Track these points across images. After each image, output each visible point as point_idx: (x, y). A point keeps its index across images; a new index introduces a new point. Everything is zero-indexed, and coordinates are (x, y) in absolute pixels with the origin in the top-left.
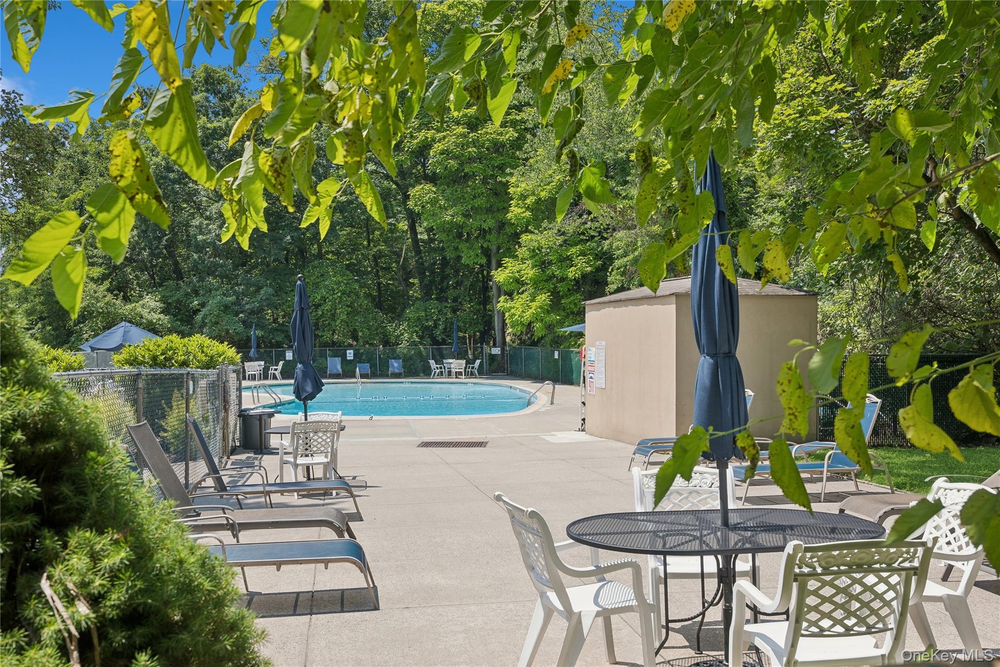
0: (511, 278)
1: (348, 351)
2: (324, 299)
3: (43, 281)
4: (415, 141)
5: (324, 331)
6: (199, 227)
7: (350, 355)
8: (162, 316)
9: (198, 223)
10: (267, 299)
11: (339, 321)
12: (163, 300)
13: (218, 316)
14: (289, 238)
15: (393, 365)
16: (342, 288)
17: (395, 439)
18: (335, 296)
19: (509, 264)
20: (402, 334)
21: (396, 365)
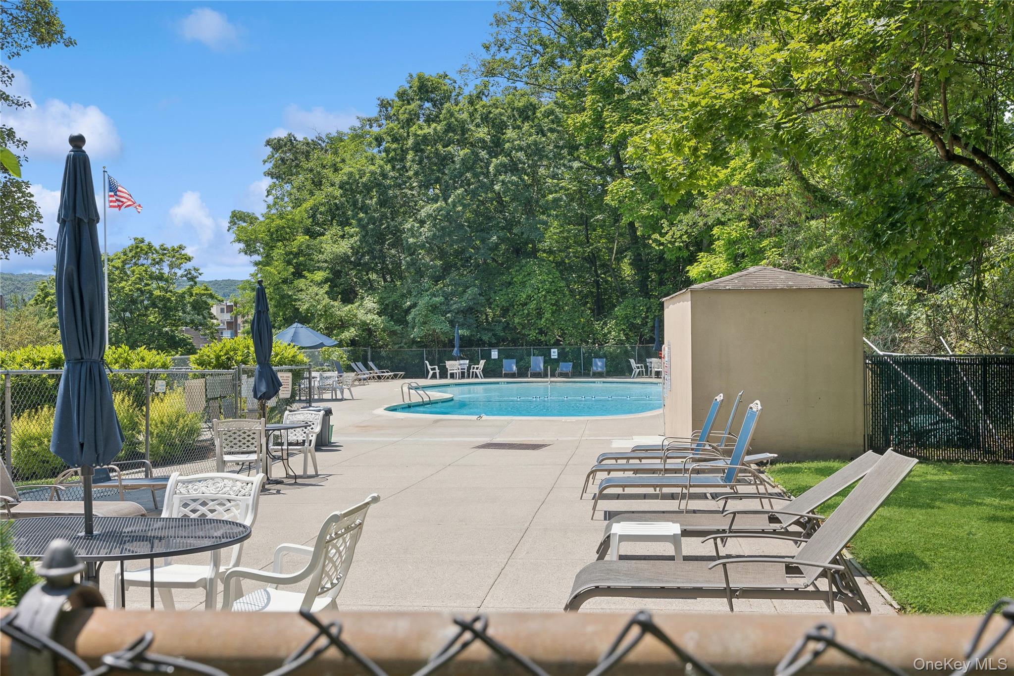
0: (704, 272)
1: (552, 350)
2: (529, 297)
3: (275, 285)
4: (614, 136)
5: (530, 330)
6: (411, 230)
7: (554, 353)
8: (376, 317)
9: (409, 226)
10: (474, 299)
11: (543, 320)
12: (380, 302)
13: (426, 316)
14: (495, 238)
15: (596, 365)
16: (547, 286)
17: (456, 439)
18: (540, 295)
19: (704, 259)
20: (610, 332)
21: (599, 364)
